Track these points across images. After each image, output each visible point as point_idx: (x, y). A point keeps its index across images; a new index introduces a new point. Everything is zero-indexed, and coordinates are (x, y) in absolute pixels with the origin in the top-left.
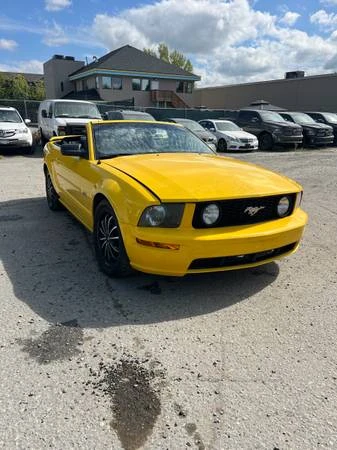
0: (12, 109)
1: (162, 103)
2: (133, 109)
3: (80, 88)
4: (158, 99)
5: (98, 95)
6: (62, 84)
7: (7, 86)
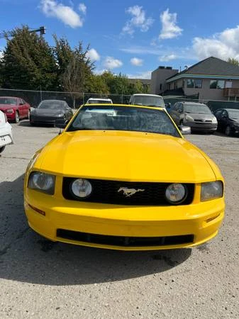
0: (109, 100)
1: (232, 98)
2: (197, 102)
3: (172, 87)
4: (229, 95)
5: (183, 92)
6: (161, 85)
7: (130, 87)
